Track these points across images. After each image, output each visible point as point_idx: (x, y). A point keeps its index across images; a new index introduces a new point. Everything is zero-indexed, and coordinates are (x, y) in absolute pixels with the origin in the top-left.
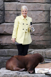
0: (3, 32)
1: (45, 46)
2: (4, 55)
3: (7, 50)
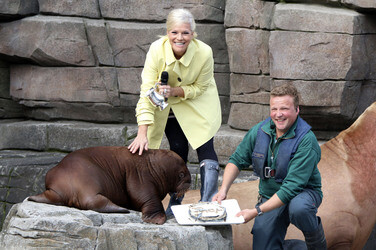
0: (29, 54)
2: (31, 145)
3: (44, 124)
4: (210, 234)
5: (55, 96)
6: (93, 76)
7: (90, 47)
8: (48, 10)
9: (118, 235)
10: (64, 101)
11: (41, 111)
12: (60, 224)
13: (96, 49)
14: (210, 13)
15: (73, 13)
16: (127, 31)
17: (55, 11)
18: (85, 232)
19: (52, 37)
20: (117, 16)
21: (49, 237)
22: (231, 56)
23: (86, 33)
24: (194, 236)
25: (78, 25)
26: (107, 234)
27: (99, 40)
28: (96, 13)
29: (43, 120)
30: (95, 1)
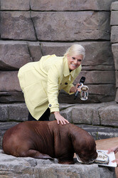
1: (99, 97)
3: (6, 105)
4: (101, 169)
5: (12, 89)
7: (31, 58)
8: (6, 37)
9: (46, 172)
10: (17, 91)
11: (4, 97)
12: (11, 166)
13: (35, 59)
14: (102, 35)
15: (21, 38)
16: (53, 48)
17: (10, 38)
18: (26, 170)
19: (9, 53)
20: (47, 39)
21: (4, 174)
22: (115, 60)
23: (29, 50)
24: (91, 170)
25: (24, 45)
26: (39, 171)
28: (34, 37)
29: (6, 103)
30: (33, 30)
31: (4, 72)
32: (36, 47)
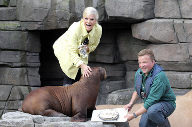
0: (148, 38)
5: (161, 59)
6: (177, 48)
7: (175, 33)
8: (158, 16)
10: (165, 61)
13: (178, 34)
15: (169, 17)
17: (161, 16)
19: (158, 29)
20: (189, 17)
25: (170, 23)
27: (179, 30)
28: (179, 16)
30: (178, 10)
31: (156, 45)
32: (179, 24)
